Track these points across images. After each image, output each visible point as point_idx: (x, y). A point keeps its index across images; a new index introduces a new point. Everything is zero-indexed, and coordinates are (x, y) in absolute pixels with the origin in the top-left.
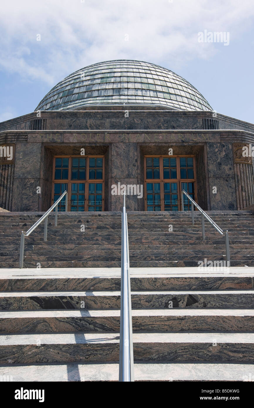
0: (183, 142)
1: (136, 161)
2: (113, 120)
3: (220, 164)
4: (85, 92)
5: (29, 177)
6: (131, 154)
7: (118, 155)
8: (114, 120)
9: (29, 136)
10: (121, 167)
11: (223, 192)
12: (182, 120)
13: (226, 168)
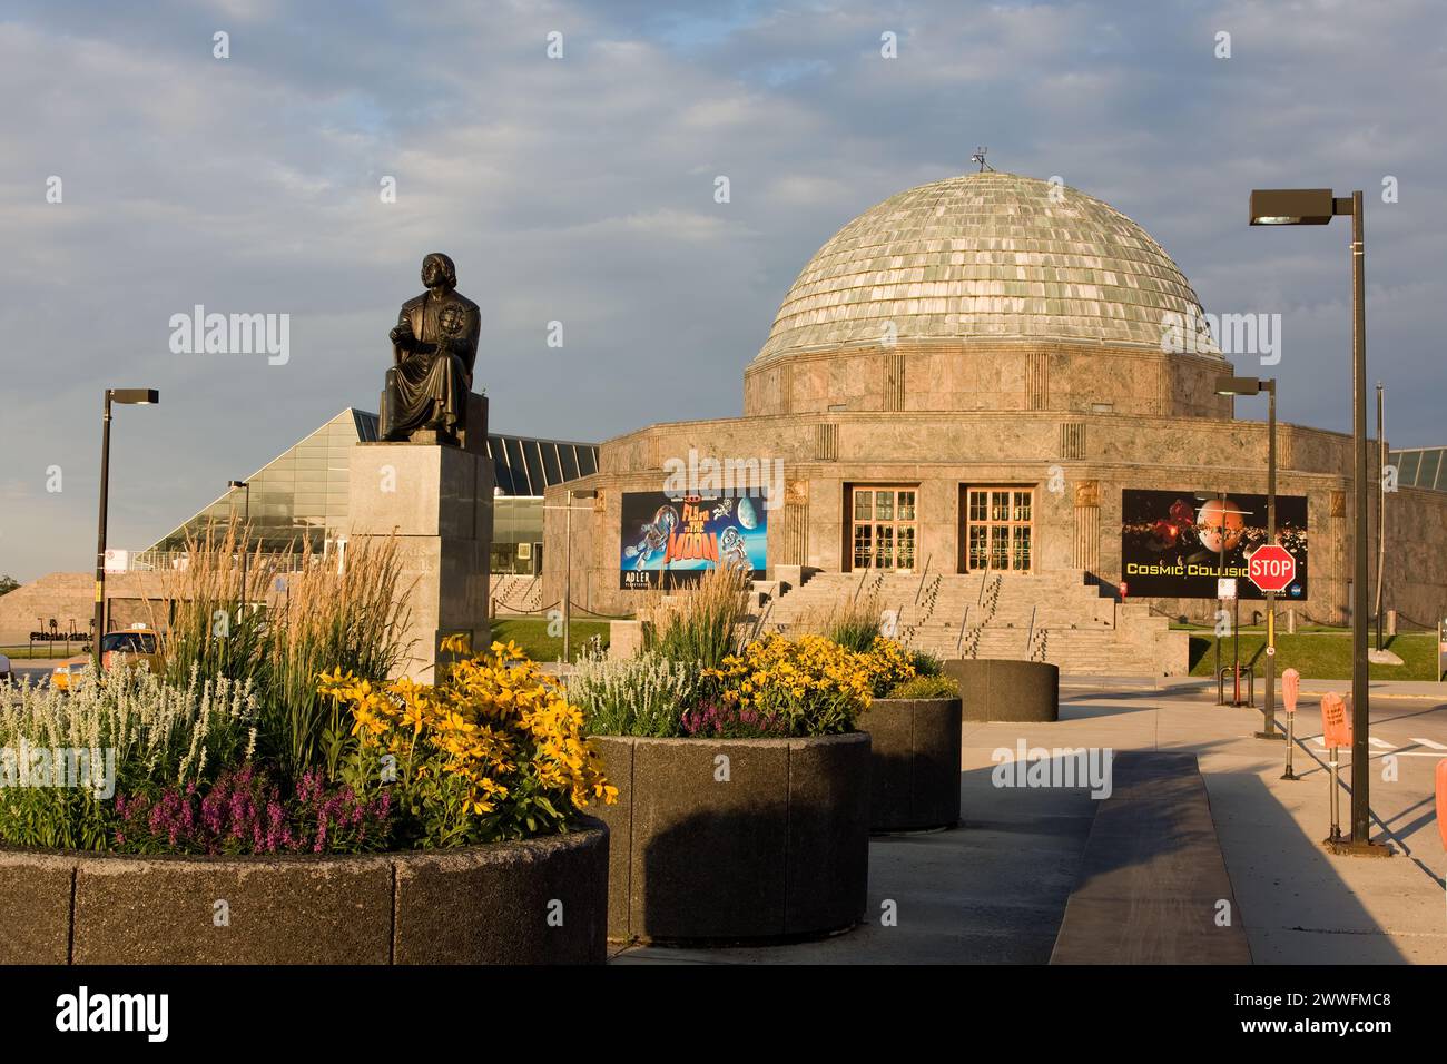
0: (1013, 478)
1: (954, 502)
2: (931, 426)
3: (1057, 508)
4: (894, 300)
5: (826, 521)
6: (948, 495)
7: (932, 494)
8: (933, 425)
9: (825, 469)
10: (936, 509)
11: (1058, 543)
12: (1029, 425)
13: (1064, 514)
